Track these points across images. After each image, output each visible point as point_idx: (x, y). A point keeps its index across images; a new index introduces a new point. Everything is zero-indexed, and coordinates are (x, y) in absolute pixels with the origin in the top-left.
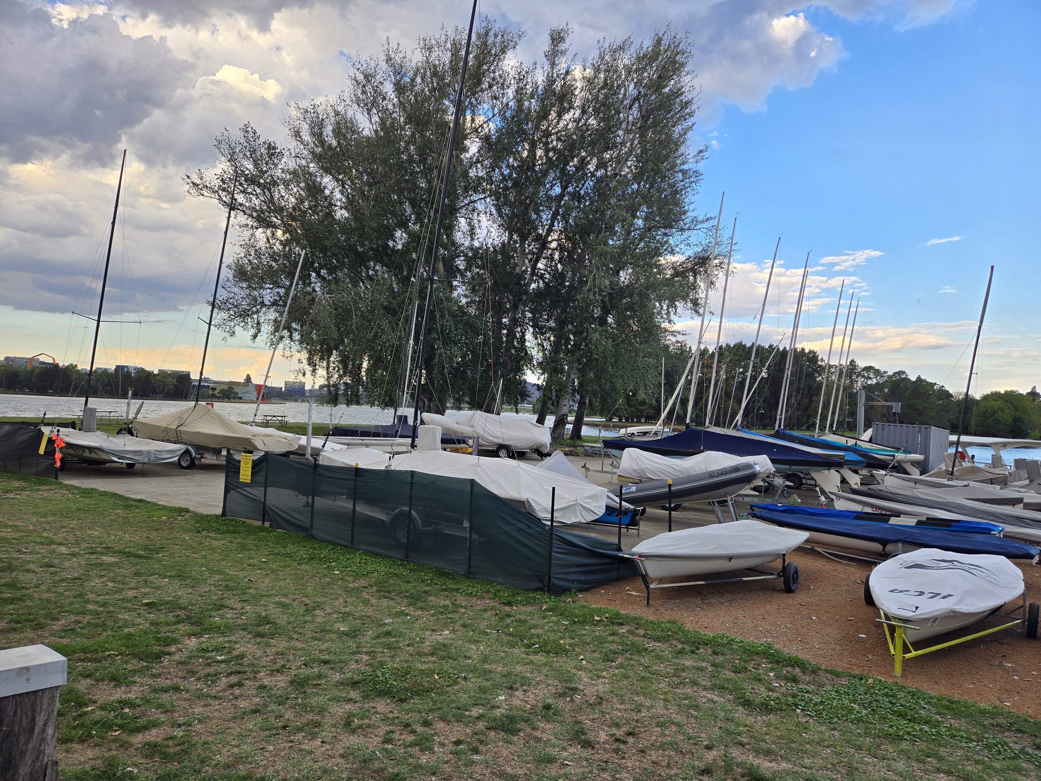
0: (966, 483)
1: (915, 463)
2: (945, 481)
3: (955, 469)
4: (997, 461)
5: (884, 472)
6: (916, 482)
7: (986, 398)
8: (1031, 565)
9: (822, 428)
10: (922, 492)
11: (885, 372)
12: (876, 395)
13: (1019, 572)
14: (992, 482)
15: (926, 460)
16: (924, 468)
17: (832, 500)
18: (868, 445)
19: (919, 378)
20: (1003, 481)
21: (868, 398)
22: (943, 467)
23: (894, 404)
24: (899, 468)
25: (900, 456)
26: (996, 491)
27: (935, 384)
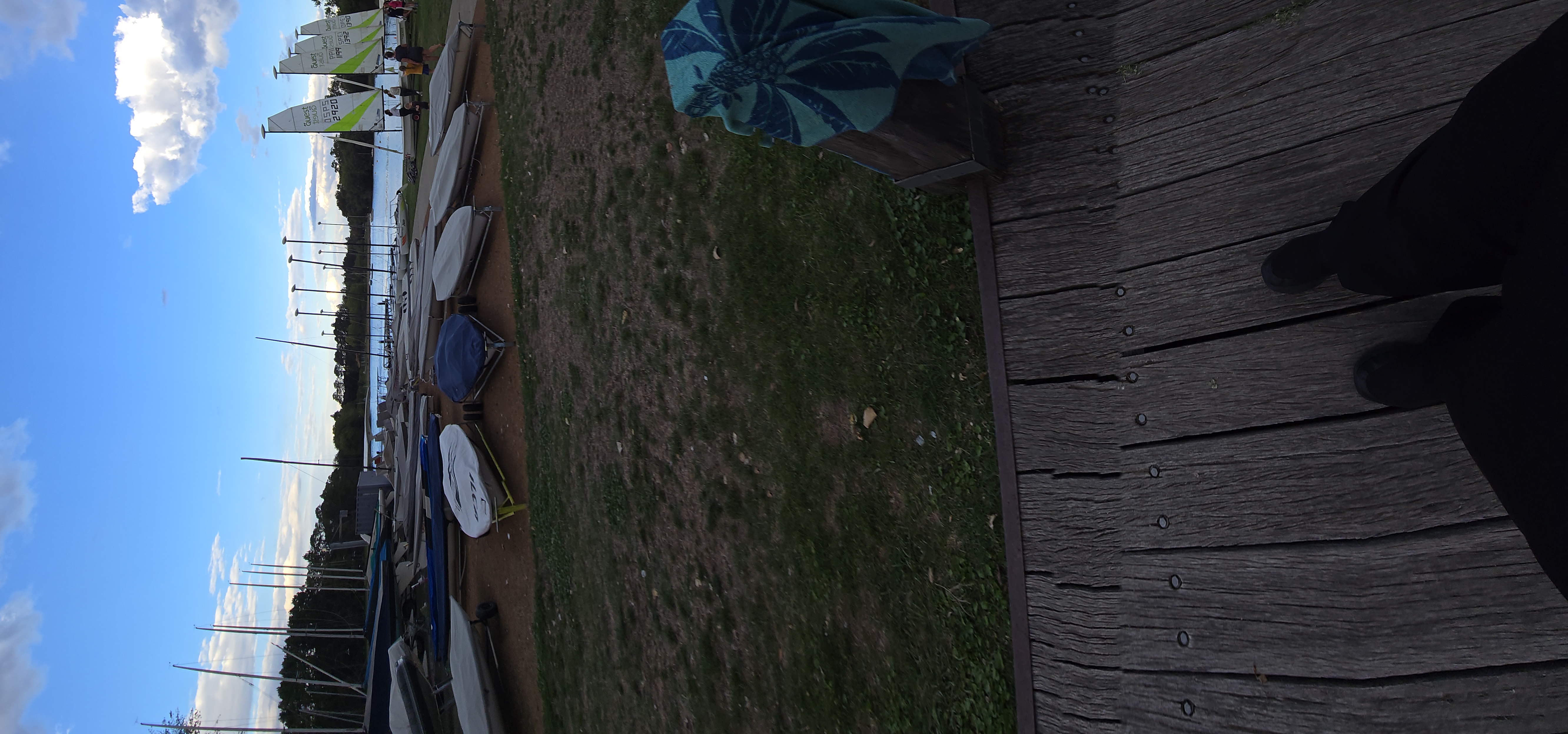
0: (395, 459)
1: (385, 496)
2: (396, 474)
3: (387, 467)
4: (379, 438)
5: (394, 522)
6: (398, 495)
7: (337, 446)
8: (442, 419)
9: (362, 584)
10: (405, 490)
11: (316, 525)
12: (335, 531)
13: (447, 427)
14: (393, 441)
15: (381, 487)
16: (388, 488)
17: (420, 570)
18: (374, 537)
19: (322, 496)
20: (392, 434)
21: (336, 540)
22: (386, 475)
23: (341, 516)
24: (390, 509)
25: (380, 510)
26: (399, 438)
27: (327, 483)
